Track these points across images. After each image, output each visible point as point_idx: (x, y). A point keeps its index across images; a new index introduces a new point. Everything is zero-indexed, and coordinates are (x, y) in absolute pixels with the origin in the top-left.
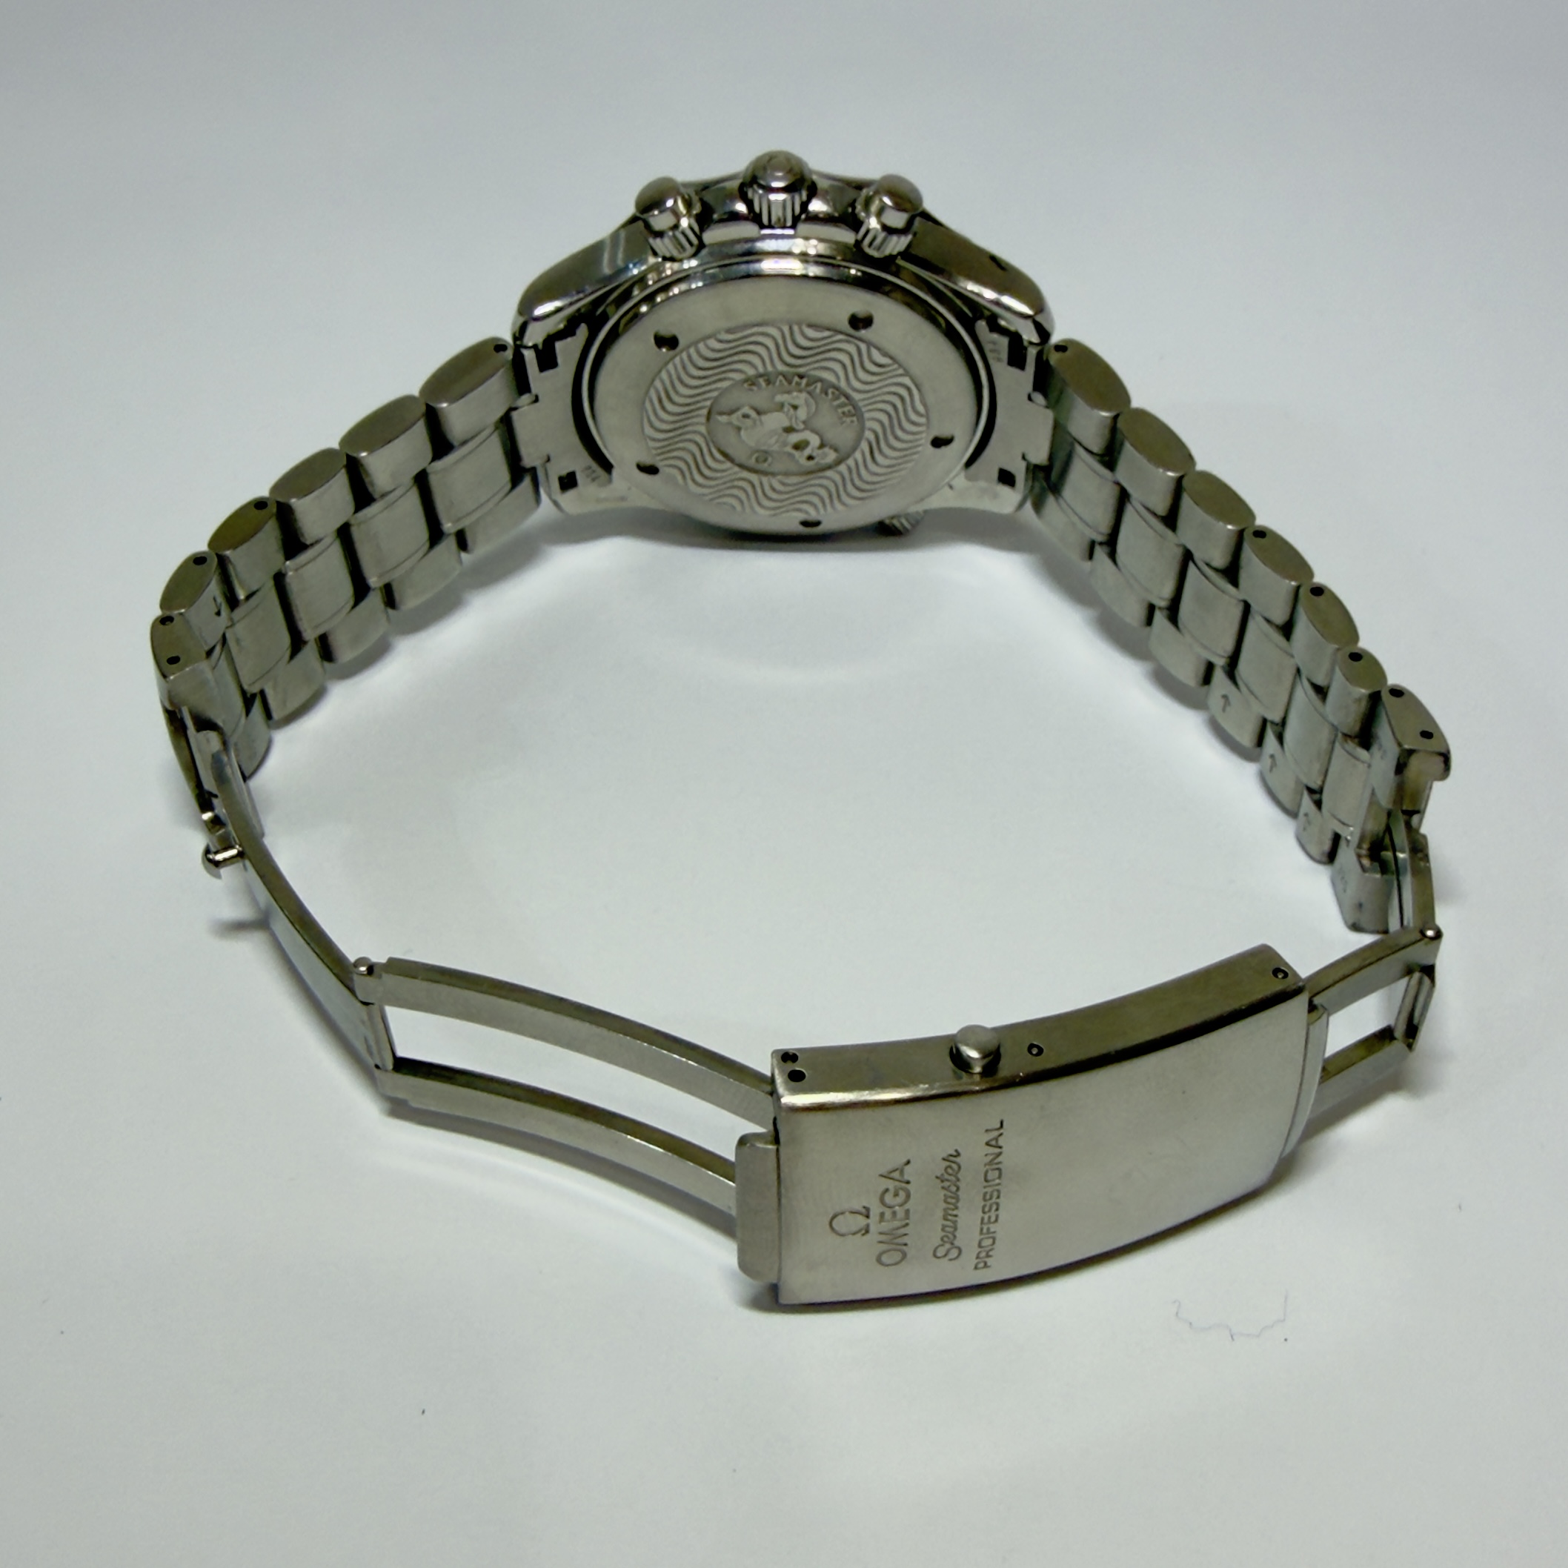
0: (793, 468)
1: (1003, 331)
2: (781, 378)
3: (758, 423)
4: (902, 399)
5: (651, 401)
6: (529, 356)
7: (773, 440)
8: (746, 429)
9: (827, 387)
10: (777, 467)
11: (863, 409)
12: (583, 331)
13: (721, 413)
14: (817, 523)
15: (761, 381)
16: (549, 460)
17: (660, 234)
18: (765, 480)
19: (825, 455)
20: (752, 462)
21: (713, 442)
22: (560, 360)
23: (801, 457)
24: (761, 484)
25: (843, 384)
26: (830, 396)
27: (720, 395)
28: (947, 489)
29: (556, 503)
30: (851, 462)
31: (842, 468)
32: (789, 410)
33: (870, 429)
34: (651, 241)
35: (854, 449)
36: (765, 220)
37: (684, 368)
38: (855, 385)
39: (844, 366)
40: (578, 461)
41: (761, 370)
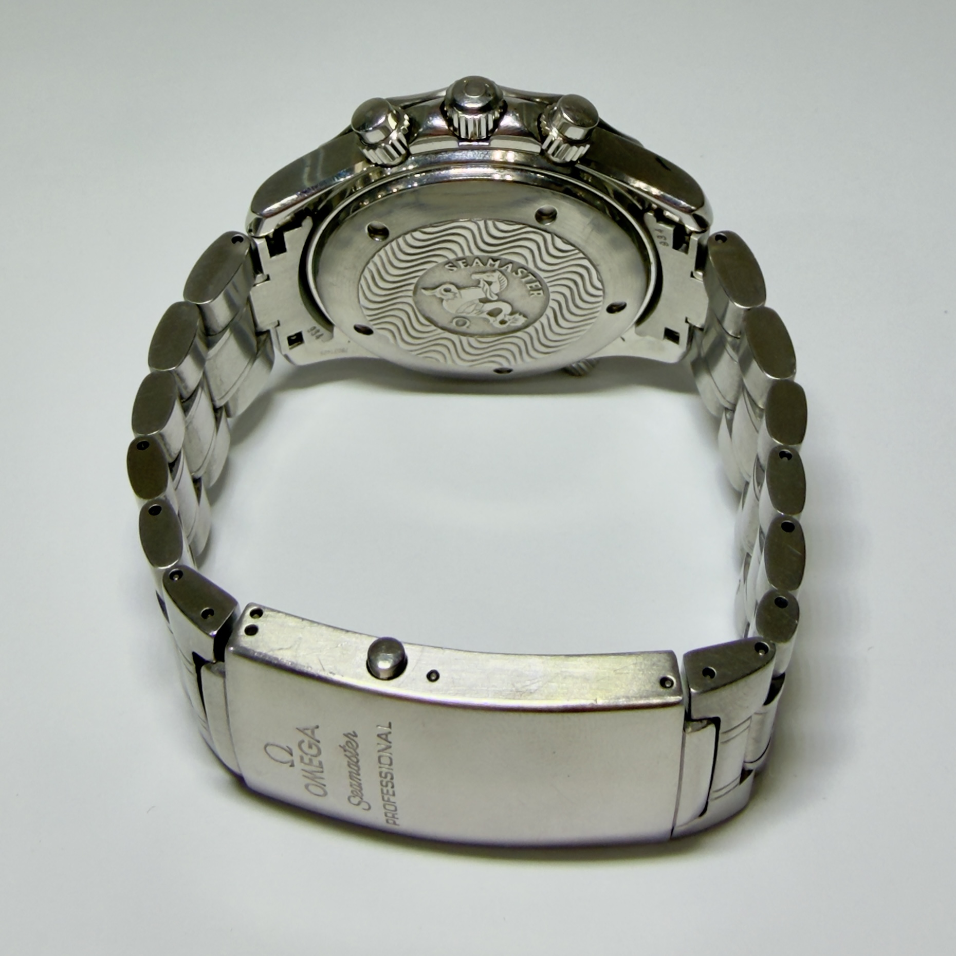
0: (489, 330)
1: (669, 221)
2: (477, 260)
3: (458, 295)
4: (581, 276)
5: (366, 279)
6: (261, 244)
7: (472, 308)
8: (447, 300)
9: (517, 268)
10: (474, 329)
11: (549, 285)
12: (308, 223)
13: (425, 289)
14: (510, 371)
15: (460, 263)
16: (279, 325)
17: (373, 146)
18: (464, 339)
19: (516, 320)
20: (453, 325)
21: (420, 311)
22: (287, 246)
23: (495, 322)
24: (461, 342)
25: (531, 266)
26: (520, 274)
27: (425, 274)
28: (620, 340)
29: (286, 357)
30: (537, 325)
31: (530, 330)
32: (484, 285)
33: (553, 300)
34: (365, 151)
35: (541, 315)
36: (463, 136)
37: (394, 254)
38: (542, 267)
39: (531, 251)
40: (304, 323)
41: (460, 255)
